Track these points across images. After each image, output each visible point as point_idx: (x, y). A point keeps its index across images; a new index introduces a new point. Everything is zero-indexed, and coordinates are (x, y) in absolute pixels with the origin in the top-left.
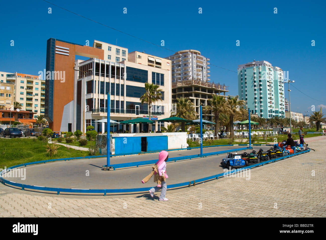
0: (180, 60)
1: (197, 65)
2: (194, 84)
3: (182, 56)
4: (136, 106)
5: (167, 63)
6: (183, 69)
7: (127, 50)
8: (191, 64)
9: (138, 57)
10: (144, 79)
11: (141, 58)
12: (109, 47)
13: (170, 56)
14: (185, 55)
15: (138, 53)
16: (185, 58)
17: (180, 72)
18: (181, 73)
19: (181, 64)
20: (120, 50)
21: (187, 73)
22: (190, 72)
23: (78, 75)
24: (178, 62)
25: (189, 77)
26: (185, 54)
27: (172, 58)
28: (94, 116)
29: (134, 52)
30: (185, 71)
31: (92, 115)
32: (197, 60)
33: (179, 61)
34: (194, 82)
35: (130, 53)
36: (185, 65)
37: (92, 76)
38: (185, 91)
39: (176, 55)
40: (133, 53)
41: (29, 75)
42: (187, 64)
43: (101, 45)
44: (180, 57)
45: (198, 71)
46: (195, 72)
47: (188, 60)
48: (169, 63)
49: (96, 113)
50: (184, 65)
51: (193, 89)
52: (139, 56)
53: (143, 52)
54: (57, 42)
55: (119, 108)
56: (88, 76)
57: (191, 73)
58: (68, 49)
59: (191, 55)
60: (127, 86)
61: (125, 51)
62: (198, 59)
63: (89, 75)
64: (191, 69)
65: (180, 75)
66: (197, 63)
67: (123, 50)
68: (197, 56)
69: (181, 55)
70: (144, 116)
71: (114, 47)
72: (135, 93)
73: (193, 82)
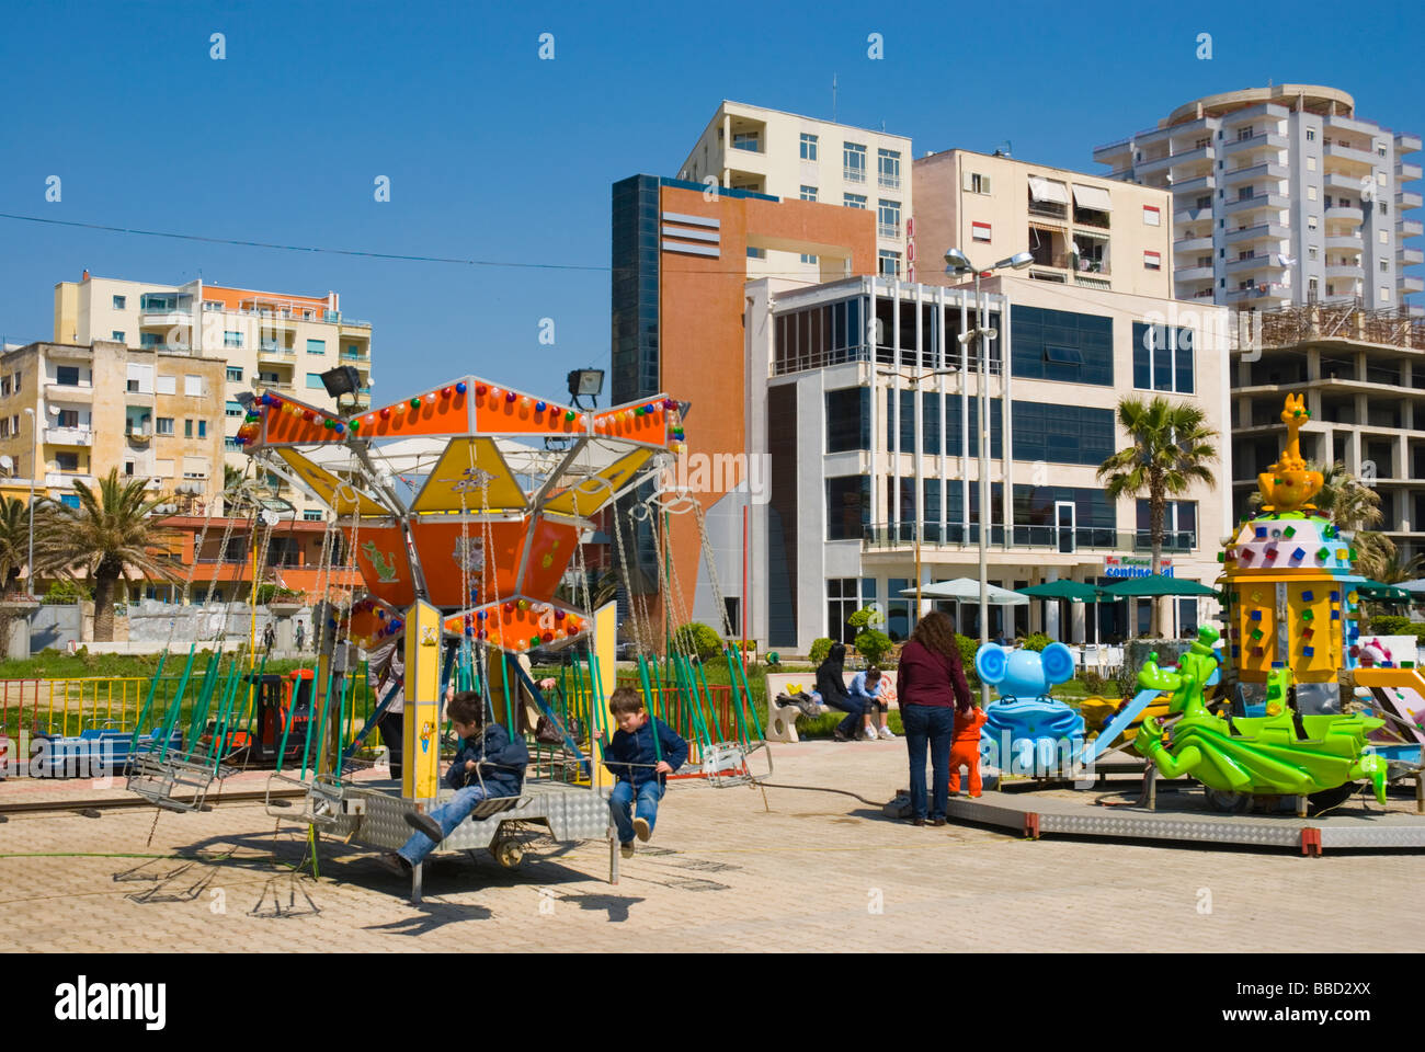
0: (1212, 161)
1: (1325, 189)
2: (1317, 334)
3: (1221, 135)
4: (1061, 507)
5: (1146, 208)
6: (1232, 225)
7: (904, 146)
8: (1284, 187)
9: (968, 184)
10: (1095, 363)
11: (987, 190)
12: (803, 136)
13: (1136, 138)
14: (1246, 126)
15: (970, 163)
16: (1245, 148)
17: (1207, 244)
18: (1213, 250)
19: (1212, 191)
20: (868, 149)
21: (1258, 251)
22: (1277, 241)
23: (771, 357)
24: (1193, 174)
25: (1270, 278)
26: (1242, 119)
27: (1151, 149)
28: (875, 560)
29: (949, 153)
30: (1244, 234)
31: (863, 555)
32: (1326, 153)
33: (1204, 171)
34: (1323, 322)
35: (919, 161)
36: (1246, 193)
37: (861, 366)
38: (1253, 384)
39: (1183, 131)
40: (940, 161)
41: (271, 298)
42: (1255, 191)
43: (762, 125)
44: (1205, 142)
45: (1336, 230)
46: (1316, 239)
47: (1268, 159)
48: (1157, 210)
49: (885, 549)
50: (1237, 195)
51: (1314, 366)
52: (974, 176)
53: (997, 154)
54: (669, 195)
55: (962, 521)
56: (831, 363)
57: (1285, 246)
58: (715, 223)
59: (1283, 127)
60: (1016, 405)
61: (897, 154)
62: (1336, 150)
63: (838, 362)
64: (1285, 217)
65: (1206, 261)
66: (1327, 176)
67: (882, 152)
68: (1328, 129)
69: (1213, 125)
70: (1109, 560)
71: (833, 137)
72: (1054, 440)
73: (1311, 323)
